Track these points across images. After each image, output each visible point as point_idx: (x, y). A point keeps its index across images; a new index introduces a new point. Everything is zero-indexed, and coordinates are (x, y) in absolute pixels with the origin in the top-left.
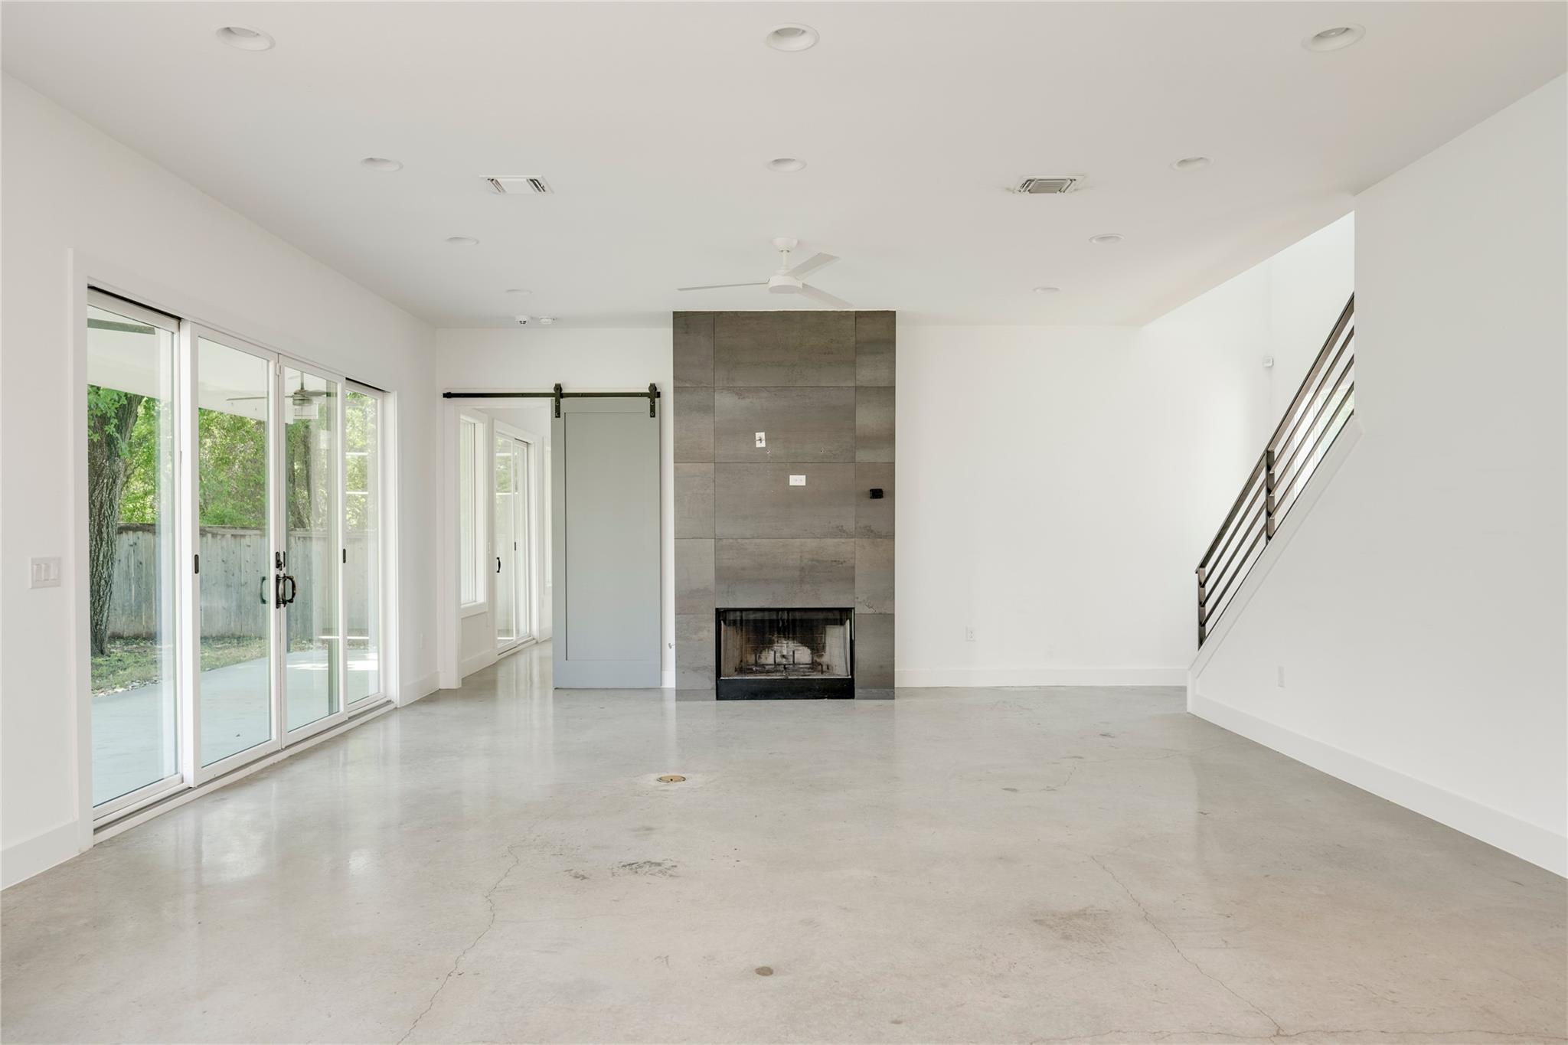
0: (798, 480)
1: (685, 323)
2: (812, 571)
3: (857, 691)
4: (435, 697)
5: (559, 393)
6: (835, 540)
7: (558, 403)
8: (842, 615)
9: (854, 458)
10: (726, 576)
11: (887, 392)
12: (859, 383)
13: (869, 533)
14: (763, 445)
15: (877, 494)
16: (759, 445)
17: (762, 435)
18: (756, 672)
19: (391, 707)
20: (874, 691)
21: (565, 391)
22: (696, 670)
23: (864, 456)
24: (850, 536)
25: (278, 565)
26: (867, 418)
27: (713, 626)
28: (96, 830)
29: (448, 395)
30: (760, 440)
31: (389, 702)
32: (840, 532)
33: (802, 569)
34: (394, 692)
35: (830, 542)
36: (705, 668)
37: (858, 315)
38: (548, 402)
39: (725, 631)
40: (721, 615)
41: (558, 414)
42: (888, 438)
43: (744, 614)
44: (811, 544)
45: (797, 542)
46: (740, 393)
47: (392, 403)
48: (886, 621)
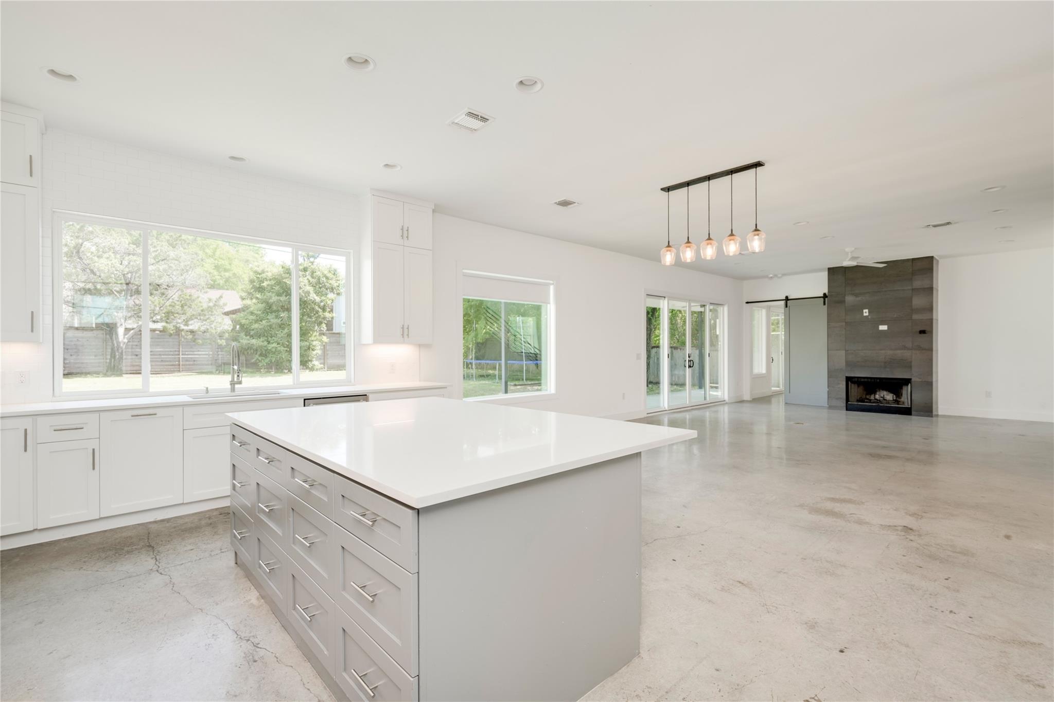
0: (883, 328)
1: (832, 271)
2: (891, 363)
3: (913, 413)
4: (742, 402)
5: (787, 299)
6: (902, 351)
7: (786, 302)
8: (907, 381)
9: (911, 317)
10: (849, 364)
11: (929, 290)
12: (914, 287)
13: (919, 348)
14: (867, 314)
15: (923, 332)
16: (865, 314)
17: (867, 310)
18: (867, 402)
19: (725, 402)
20: (922, 413)
21: (789, 298)
22: (837, 399)
23: (915, 317)
24: (908, 349)
25: (689, 357)
26: (918, 301)
27: (844, 383)
28: (648, 414)
29: (747, 303)
30: (866, 312)
31: (724, 401)
32: (904, 348)
33: (885, 363)
34: (726, 398)
35: (899, 352)
36: (841, 398)
37: (913, 260)
38: (783, 303)
39: (851, 385)
40: (849, 380)
41: (786, 306)
42: (930, 309)
43: (859, 379)
44: (890, 352)
45: (883, 352)
46: (856, 295)
47: (726, 308)
48: (928, 385)
